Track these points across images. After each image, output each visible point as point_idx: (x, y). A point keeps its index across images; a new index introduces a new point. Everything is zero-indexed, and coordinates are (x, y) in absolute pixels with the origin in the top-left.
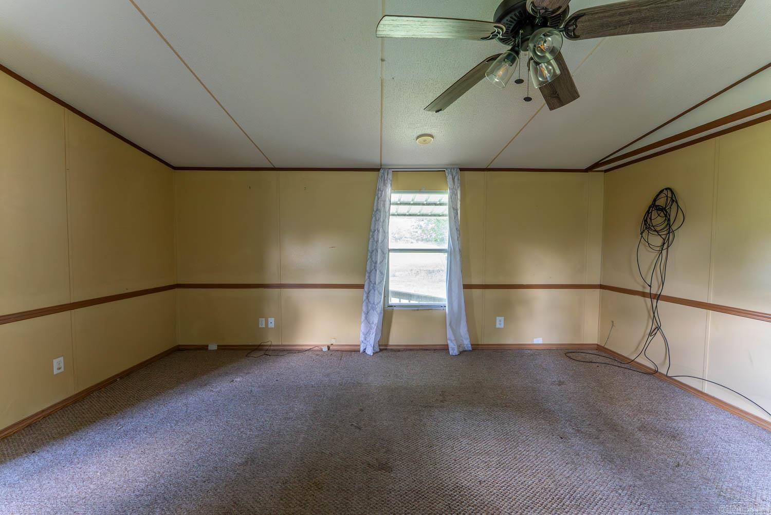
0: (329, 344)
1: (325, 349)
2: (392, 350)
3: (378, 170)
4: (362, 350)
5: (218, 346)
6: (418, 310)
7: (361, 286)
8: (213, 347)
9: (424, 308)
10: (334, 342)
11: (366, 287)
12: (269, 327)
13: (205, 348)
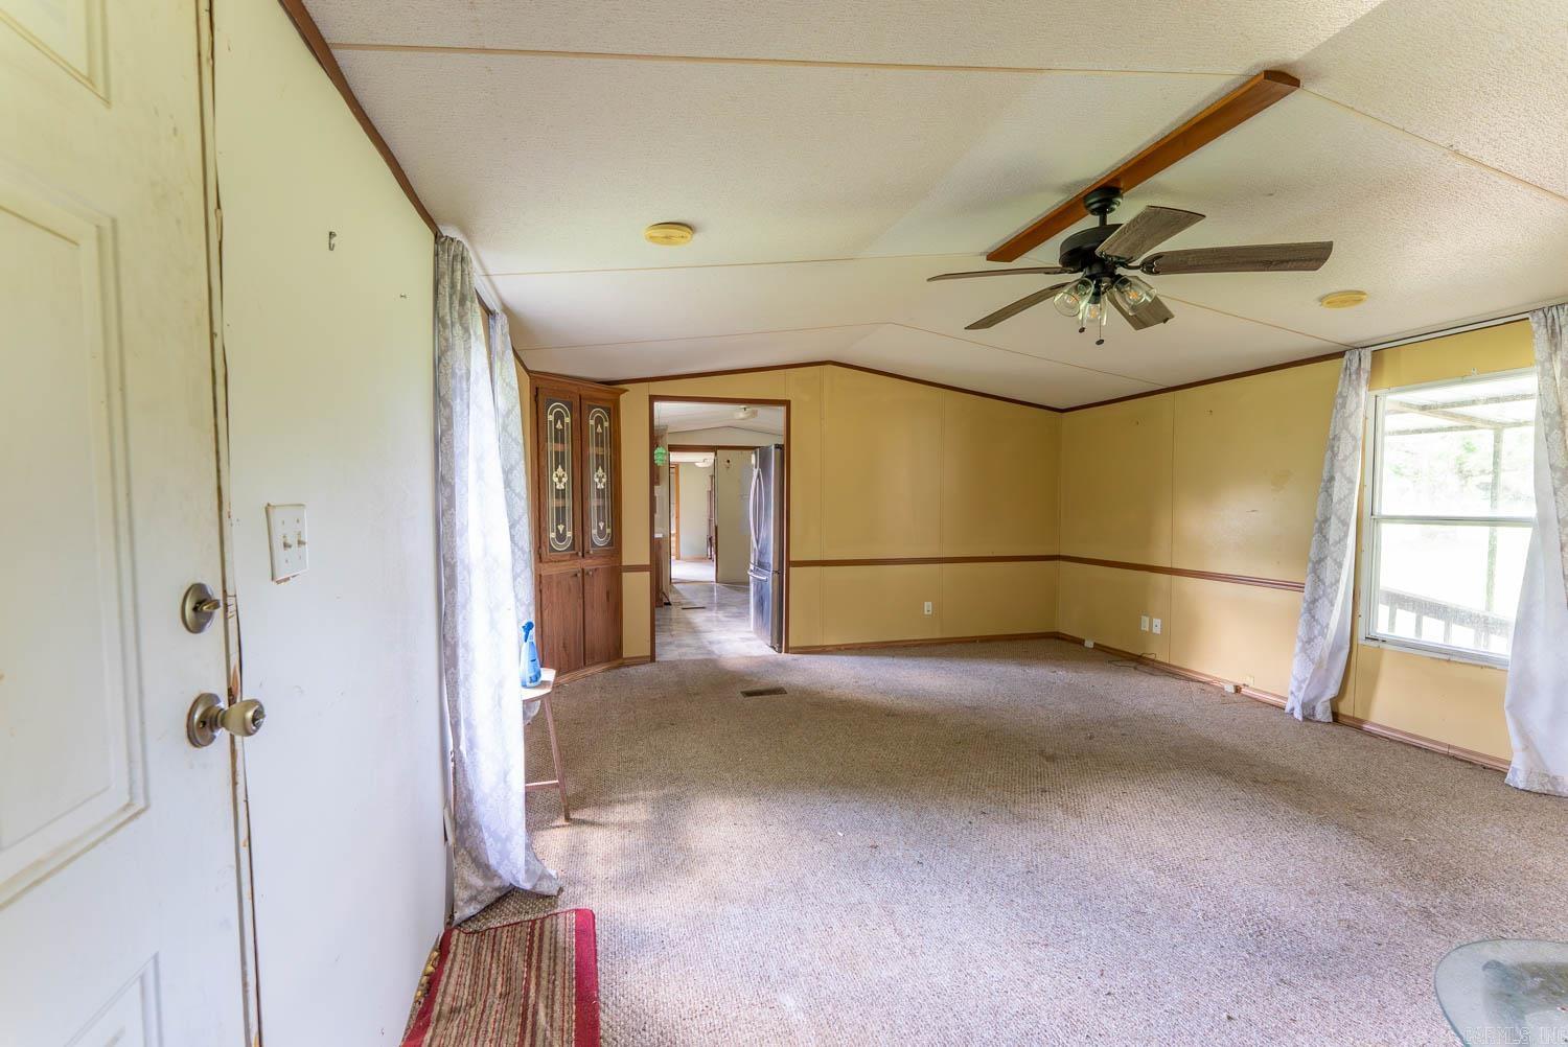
0: (1239, 682)
1: (1230, 689)
2: (1370, 734)
3: (1341, 354)
4: (1287, 709)
5: (1095, 644)
6: (1449, 661)
7: (1299, 587)
8: (1089, 644)
9: (1465, 660)
10: (1249, 681)
11: (1307, 589)
12: (1154, 631)
13: (1081, 642)
